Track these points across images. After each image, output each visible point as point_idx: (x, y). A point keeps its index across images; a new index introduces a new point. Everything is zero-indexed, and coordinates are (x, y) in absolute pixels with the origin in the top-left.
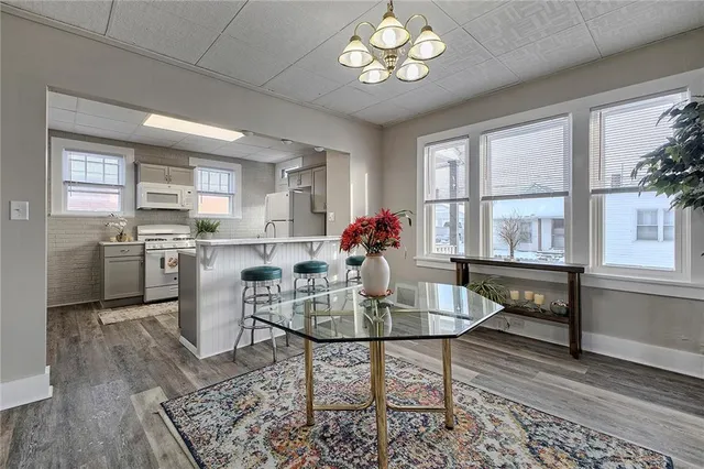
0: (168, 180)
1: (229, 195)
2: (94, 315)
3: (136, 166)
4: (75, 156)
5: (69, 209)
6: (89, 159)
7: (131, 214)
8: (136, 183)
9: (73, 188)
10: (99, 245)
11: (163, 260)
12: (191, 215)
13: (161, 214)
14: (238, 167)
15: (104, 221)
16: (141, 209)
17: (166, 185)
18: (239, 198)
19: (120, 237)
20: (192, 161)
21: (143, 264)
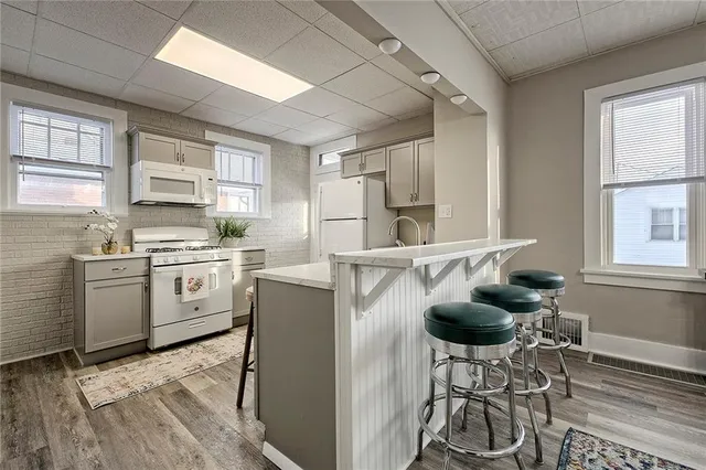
0: (180, 159)
1: (255, 186)
2: (70, 381)
3: (130, 137)
4: (29, 116)
5: (21, 201)
6: (54, 122)
7: (123, 211)
8: (131, 163)
9: (27, 168)
10: (72, 261)
11: (178, 281)
12: (208, 213)
13: (166, 212)
14: (267, 148)
15: (81, 221)
16: (139, 204)
17: (178, 167)
18: (267, 191)
19: (109, 246)
20: (210, 135)
21: (148, 289)
